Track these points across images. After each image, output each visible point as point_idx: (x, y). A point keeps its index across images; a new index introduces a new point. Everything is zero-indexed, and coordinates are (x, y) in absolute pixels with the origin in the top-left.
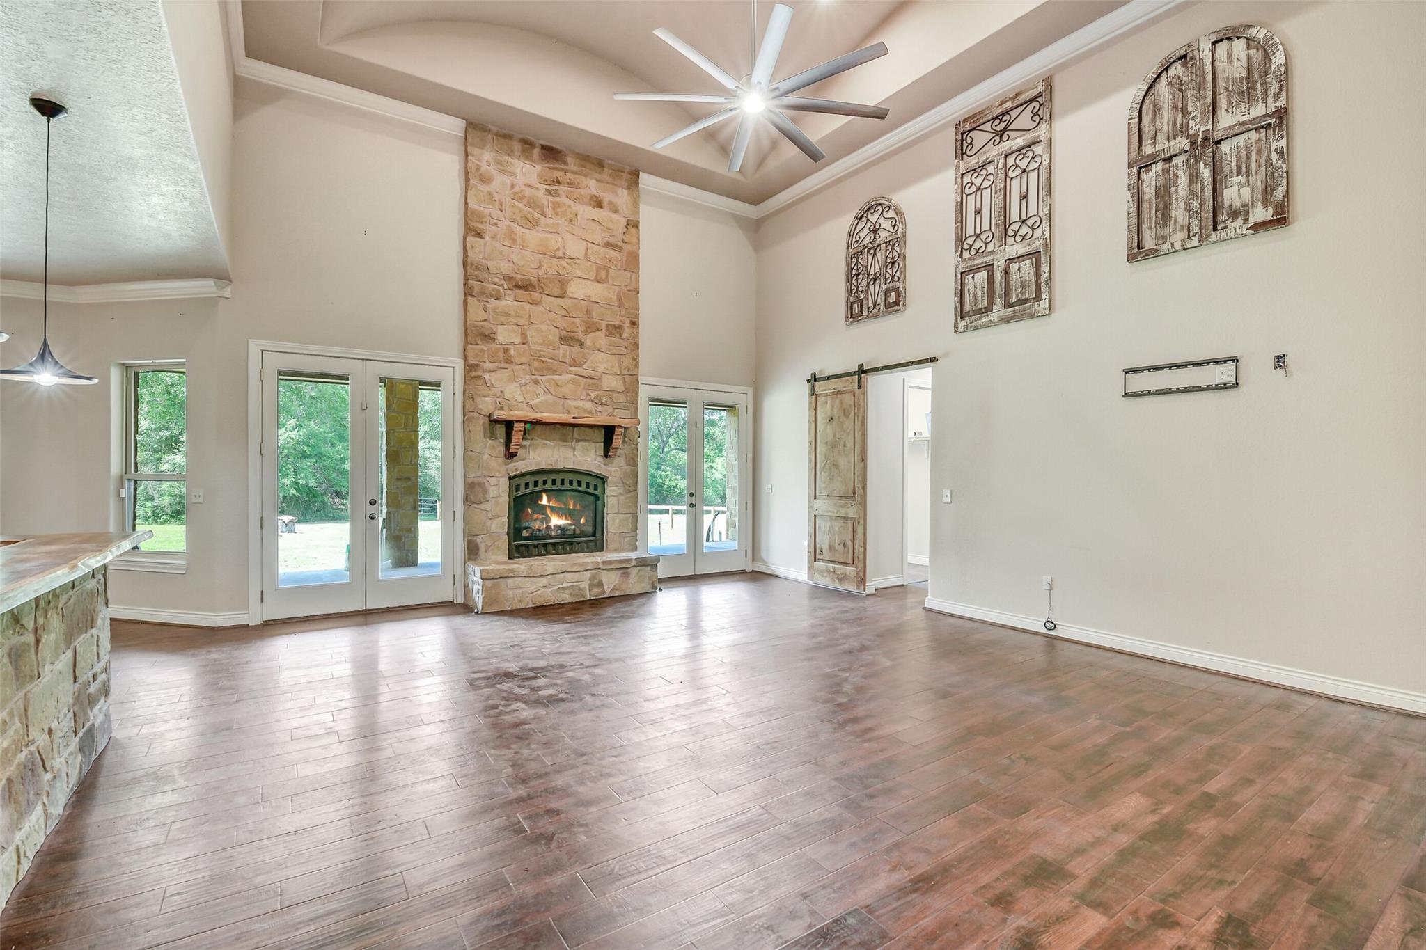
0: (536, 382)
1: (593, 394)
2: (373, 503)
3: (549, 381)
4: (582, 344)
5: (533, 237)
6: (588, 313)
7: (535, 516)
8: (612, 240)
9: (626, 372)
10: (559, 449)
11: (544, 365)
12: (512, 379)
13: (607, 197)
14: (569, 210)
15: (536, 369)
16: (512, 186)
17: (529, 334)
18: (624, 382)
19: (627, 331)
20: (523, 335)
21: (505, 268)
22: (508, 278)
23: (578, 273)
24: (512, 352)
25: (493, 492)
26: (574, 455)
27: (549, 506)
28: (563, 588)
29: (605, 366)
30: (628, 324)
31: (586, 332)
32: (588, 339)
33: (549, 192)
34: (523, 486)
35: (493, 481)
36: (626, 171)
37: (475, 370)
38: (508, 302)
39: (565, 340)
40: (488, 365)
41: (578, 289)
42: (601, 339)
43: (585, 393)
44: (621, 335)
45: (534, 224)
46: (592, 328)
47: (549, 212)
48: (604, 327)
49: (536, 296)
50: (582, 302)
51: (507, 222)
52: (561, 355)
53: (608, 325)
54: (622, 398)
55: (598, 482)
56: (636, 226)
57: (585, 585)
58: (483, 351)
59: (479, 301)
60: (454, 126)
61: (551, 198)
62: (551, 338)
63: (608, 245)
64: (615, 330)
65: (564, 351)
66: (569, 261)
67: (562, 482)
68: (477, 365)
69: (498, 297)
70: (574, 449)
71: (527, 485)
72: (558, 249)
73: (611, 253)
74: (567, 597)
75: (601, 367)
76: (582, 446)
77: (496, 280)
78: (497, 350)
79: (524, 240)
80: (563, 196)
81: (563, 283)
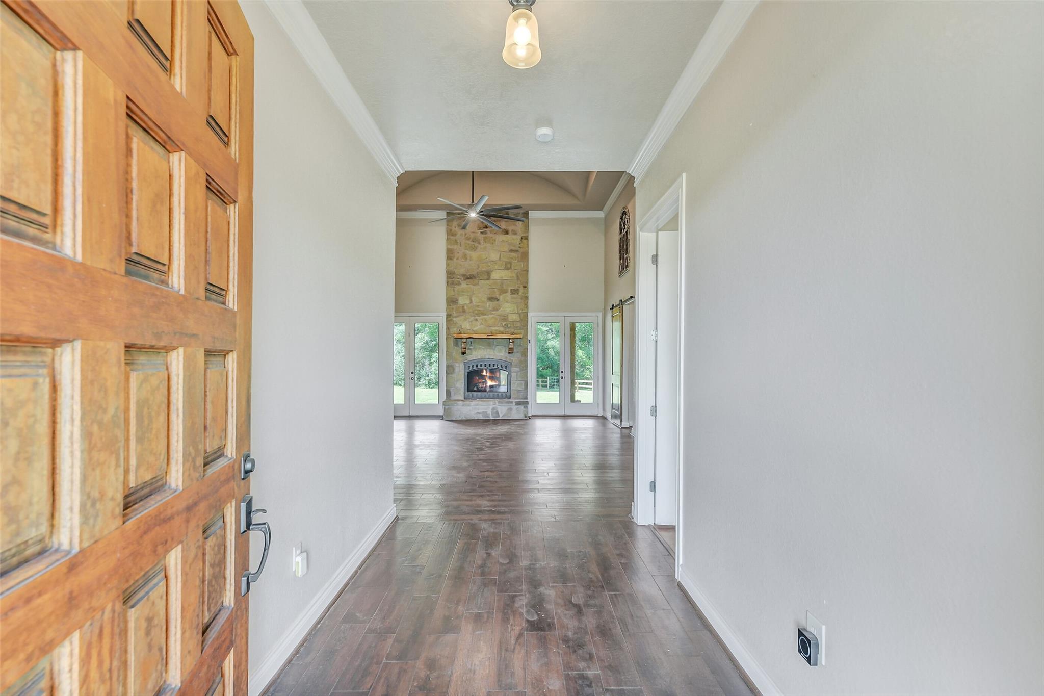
0: (477, 320)
1: (504, 324)
2: (412, 373)
3: (482, 319)
4: (498, 300)
5: (474, 255)
6: (502, 284)
7: (480, 381)
8: (513, 248)
9: (521, 311)
10: (487, 350)
11: (480, 312)
12: (465, 320)
13: (510, 228)
14: (491, 239)
15: (476, 314)
16: (466, 234)
17: (473, 299)
18: (520, 316)
19: (521, 291)
20: (471, 300)
21: (462, 271)
22: (464, 275)
23: (496, 267)
24: (466, 308)
25: (457, 370)
26: (494, 353)
27: (486, 376)
28: (479, 413)
29: (510, 309)
30: (522, 288)
31: (500, 294)
32: (501, 298)
33: (482, 233)
34: (471, 367)
35: (457, 365)
36: (521, 213)
37: (450, 317)
38: (464, 285)
39: (491, 299)
40: (455, 314)
41: (495, 275)
42: (508, 296)
43: (499, 324)
44: (518, 294)
45: (474, 249)
46: (503, 291)
47: (482, 242)
48: (509, 290)
49: (476, 281)
50: (498, 281)
51: (463, 251)
52: (488, 306)
53: (511, 290)
54: (519, 325)
55: (508, 365)
56: (527, 238)
57: (490, 412)
58: (453, 309)
59: (451, 287)
60: (442, 214)
61: (483, 235)
62: (483, 299)
63: (511, 251)
64: (514, 292)
65: (489, 305)
66: (492, 263)
67: (490, 365)
68: (451, 315)
69: (459, 284)
70: (494, 350)
71: (473, 366)
72: (486, 258)
73: (513, 254)
74: (481, 417)
75: (508, 311)
76: (498, 348)
77: (459, 277)
78: (459, 307)
79: (471, 257)
80: (489, 233)
81: (489, 273)
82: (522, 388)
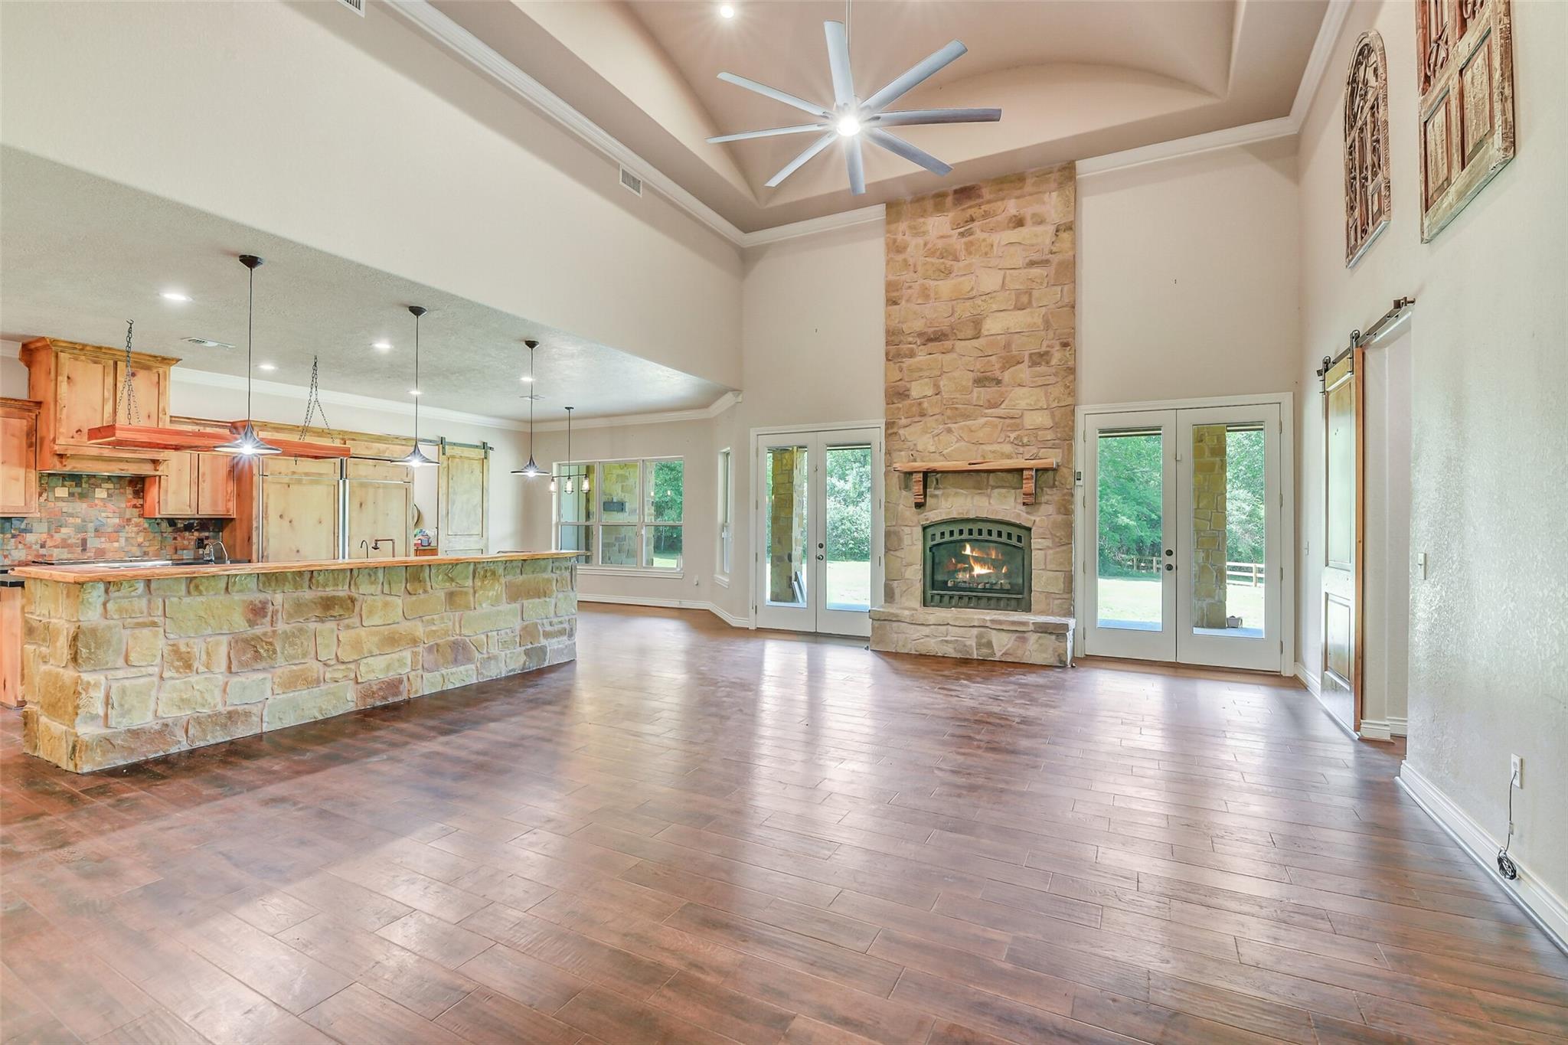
0: (949, 431)
1: (1013, 436)
2: (821, 546)
3: (961, 428)
4: (999, 382)
5: (945, 287)
6: (1007, 346)
7: (959, 566)
8: (1035, 257)
9: (1055, 404)
10: (972, 498)
11: (957, 412)
12: (925, 432)
13: (1028, 212)
14: (983, 244)
15: (949, 418)
16: (925, 245)
17: (942, 383)
18: (1053, 416)
19: (1057, 356)
20: (936, 386)
21: (918, 325)
22: (920, 335)
23: (995, 307)
24: (925, 405)
25: (907, 541)
26: (990, 503)
27: (972, 556)
28: (947, 641)
29: (1028, 401)
30: (1058, 347)
31: (1003, 369)
32: (1006, 376)
33: (962, 234)
34: (938, 536)
35: (907, 530)
36: (1056, 169)
37: (892, 428)
38: (921, 357)
39: (980, 382)
40: (904, 421)
41: (993, 326)
42: (1024, 372)
43: (1003, 435)
44: (1047, 363)
45: (947, 273)
46: (1015, 361)
47: (962, 255)
48: (1026, 358)
49: (948, 344)
50: (999, 337)
51: (921, 281)
52: (975, 399)
53: (1031, 355)
54: (1050, 435)
55: (1022, 533)
56: (1070, 227)
57: (972, 643)
58: (899, 409)
59: (895, 363)
60: (878, 212)
61: (964, 240)
62: (964, 383)
63: (1032, 264)
64: (1040, 358)
65: (980, 394)
66: (983, 298)
67: (980, 532)
68: (894, 423)
69: (912, 354)
70: (989, 497)
71: (943, 534)
72: (972, 289)
73: (1036, 271)
74: (950, 651)
75: (1023, 404)
76: (999, 494)
77: (911, 339)
78: (911, 406)
79: (936, 293)
80: (978, 232)
81: (977, 323)
82: (1058, 587)
